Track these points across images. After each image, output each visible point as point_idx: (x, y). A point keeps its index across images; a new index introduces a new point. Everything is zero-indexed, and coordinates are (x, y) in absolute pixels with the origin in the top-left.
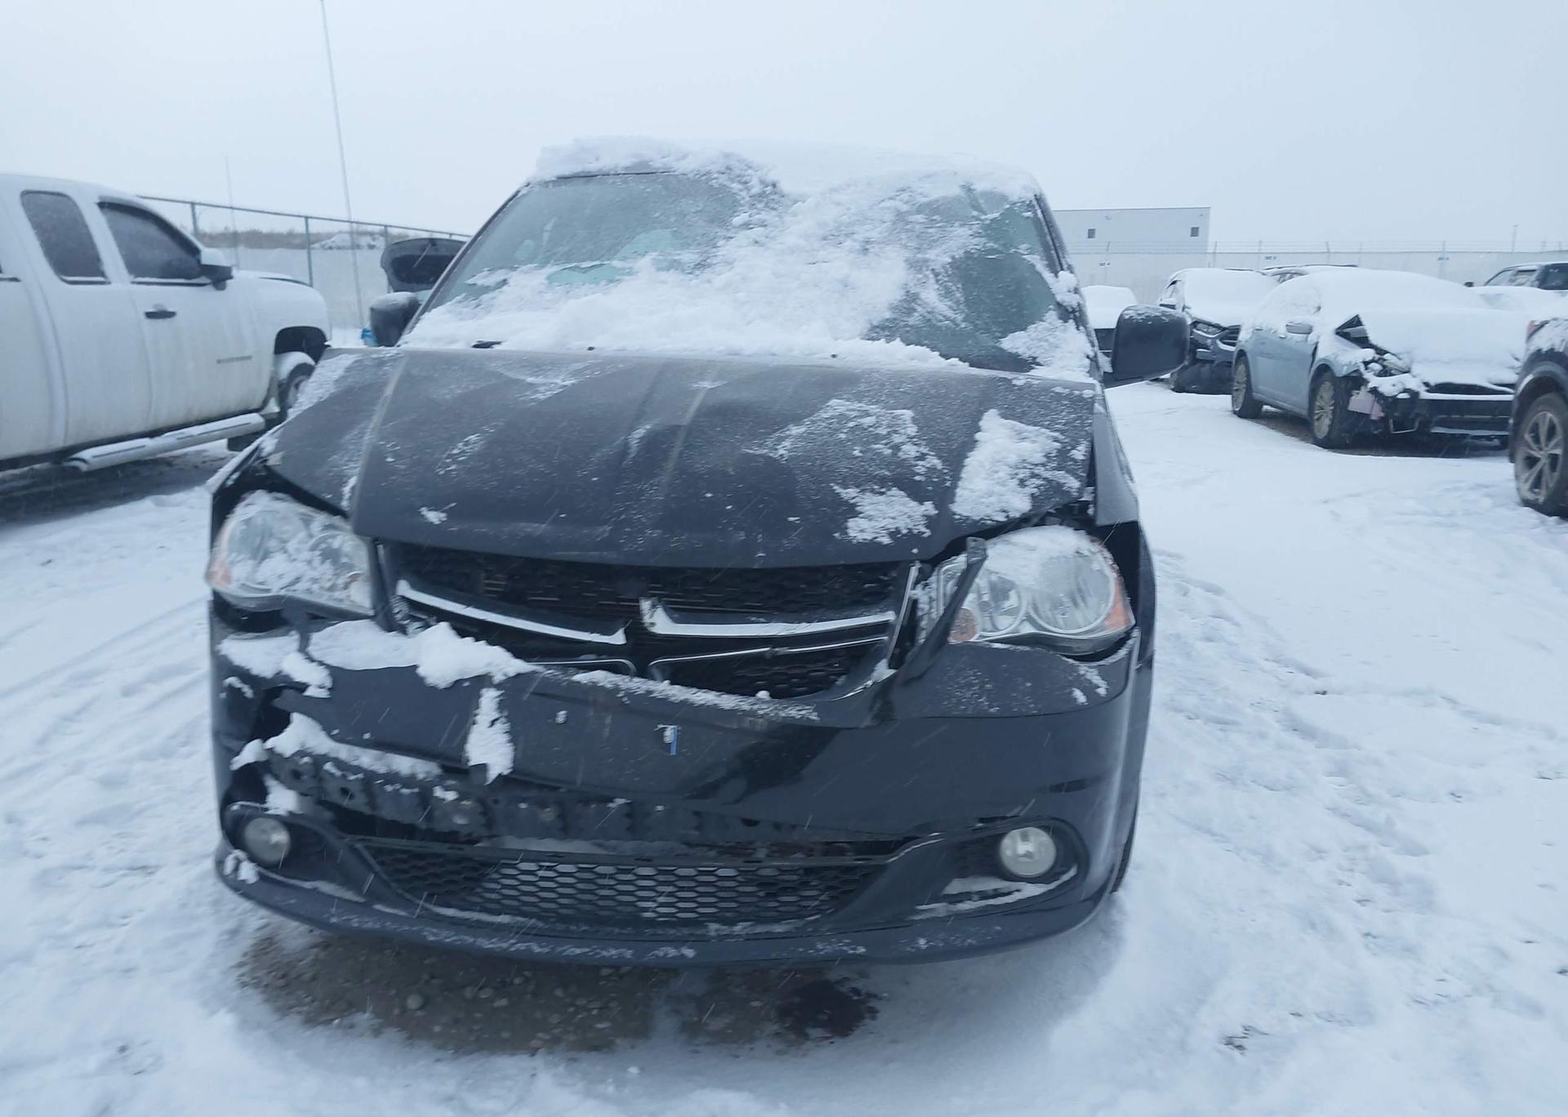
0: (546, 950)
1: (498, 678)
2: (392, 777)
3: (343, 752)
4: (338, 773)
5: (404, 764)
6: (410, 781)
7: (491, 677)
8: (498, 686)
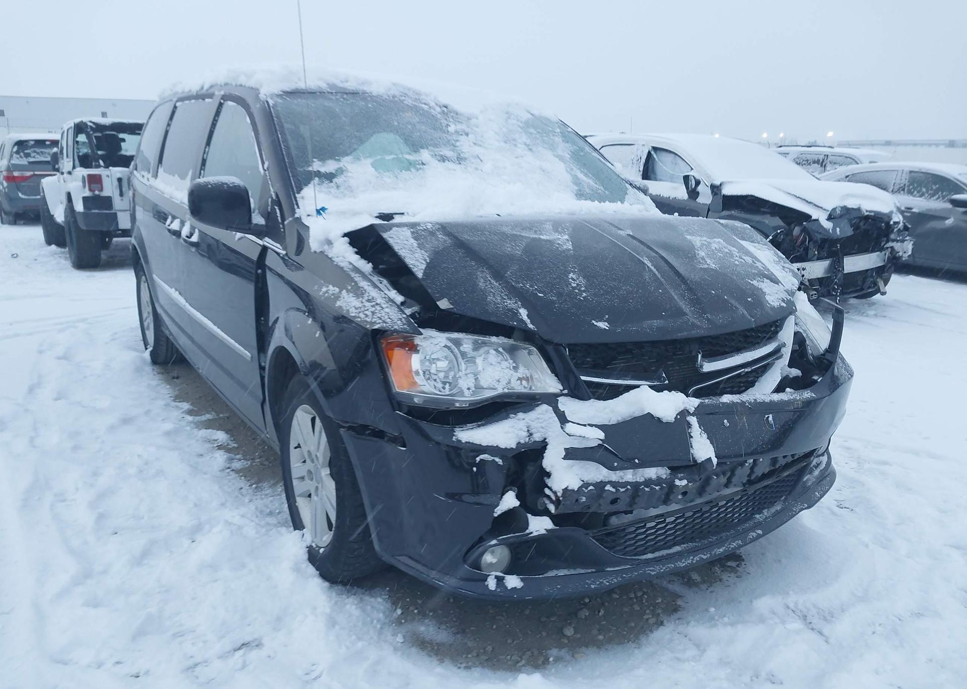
0: (708, 555)
1: (692, 410)
2: (648, 482)
3: (615, 476)
4: (614, 490)
5: (652, 473)
6: (659, 481)
7: (688, 411)
8: (693, 415)
